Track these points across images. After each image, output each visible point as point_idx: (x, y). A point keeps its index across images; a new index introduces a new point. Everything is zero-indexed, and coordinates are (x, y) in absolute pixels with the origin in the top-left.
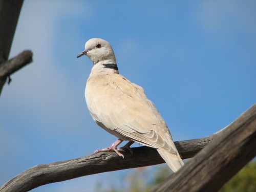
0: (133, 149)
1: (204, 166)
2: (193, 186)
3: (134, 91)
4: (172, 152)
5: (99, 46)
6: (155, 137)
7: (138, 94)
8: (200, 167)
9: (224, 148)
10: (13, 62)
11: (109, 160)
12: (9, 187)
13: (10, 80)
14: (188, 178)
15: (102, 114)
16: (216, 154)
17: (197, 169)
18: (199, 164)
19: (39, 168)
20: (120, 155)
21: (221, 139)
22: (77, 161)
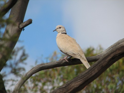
0: (72, 59)
1: (96, 67)
2: (93, 73)
3: (72, 40)
4: (85, 60)
5: (60, 28)
6: (79, 55)
7: (74, 41)
8: (95, 68)
9: (103, 62)
10: (25, 23)
11: (64, 63)
12: (32, 70)
13: (24, 29)
14: (91, 71)
15: (62, 48)
16: (100, 64)
17: (94, 68)
18: (95, 67)
19: (42, 64)
20: (67, 61)
21: (102, 59)
22: (54, 63)
